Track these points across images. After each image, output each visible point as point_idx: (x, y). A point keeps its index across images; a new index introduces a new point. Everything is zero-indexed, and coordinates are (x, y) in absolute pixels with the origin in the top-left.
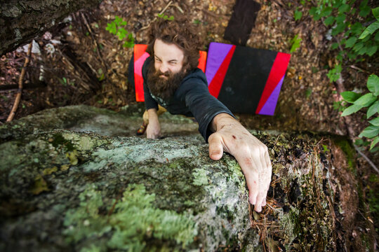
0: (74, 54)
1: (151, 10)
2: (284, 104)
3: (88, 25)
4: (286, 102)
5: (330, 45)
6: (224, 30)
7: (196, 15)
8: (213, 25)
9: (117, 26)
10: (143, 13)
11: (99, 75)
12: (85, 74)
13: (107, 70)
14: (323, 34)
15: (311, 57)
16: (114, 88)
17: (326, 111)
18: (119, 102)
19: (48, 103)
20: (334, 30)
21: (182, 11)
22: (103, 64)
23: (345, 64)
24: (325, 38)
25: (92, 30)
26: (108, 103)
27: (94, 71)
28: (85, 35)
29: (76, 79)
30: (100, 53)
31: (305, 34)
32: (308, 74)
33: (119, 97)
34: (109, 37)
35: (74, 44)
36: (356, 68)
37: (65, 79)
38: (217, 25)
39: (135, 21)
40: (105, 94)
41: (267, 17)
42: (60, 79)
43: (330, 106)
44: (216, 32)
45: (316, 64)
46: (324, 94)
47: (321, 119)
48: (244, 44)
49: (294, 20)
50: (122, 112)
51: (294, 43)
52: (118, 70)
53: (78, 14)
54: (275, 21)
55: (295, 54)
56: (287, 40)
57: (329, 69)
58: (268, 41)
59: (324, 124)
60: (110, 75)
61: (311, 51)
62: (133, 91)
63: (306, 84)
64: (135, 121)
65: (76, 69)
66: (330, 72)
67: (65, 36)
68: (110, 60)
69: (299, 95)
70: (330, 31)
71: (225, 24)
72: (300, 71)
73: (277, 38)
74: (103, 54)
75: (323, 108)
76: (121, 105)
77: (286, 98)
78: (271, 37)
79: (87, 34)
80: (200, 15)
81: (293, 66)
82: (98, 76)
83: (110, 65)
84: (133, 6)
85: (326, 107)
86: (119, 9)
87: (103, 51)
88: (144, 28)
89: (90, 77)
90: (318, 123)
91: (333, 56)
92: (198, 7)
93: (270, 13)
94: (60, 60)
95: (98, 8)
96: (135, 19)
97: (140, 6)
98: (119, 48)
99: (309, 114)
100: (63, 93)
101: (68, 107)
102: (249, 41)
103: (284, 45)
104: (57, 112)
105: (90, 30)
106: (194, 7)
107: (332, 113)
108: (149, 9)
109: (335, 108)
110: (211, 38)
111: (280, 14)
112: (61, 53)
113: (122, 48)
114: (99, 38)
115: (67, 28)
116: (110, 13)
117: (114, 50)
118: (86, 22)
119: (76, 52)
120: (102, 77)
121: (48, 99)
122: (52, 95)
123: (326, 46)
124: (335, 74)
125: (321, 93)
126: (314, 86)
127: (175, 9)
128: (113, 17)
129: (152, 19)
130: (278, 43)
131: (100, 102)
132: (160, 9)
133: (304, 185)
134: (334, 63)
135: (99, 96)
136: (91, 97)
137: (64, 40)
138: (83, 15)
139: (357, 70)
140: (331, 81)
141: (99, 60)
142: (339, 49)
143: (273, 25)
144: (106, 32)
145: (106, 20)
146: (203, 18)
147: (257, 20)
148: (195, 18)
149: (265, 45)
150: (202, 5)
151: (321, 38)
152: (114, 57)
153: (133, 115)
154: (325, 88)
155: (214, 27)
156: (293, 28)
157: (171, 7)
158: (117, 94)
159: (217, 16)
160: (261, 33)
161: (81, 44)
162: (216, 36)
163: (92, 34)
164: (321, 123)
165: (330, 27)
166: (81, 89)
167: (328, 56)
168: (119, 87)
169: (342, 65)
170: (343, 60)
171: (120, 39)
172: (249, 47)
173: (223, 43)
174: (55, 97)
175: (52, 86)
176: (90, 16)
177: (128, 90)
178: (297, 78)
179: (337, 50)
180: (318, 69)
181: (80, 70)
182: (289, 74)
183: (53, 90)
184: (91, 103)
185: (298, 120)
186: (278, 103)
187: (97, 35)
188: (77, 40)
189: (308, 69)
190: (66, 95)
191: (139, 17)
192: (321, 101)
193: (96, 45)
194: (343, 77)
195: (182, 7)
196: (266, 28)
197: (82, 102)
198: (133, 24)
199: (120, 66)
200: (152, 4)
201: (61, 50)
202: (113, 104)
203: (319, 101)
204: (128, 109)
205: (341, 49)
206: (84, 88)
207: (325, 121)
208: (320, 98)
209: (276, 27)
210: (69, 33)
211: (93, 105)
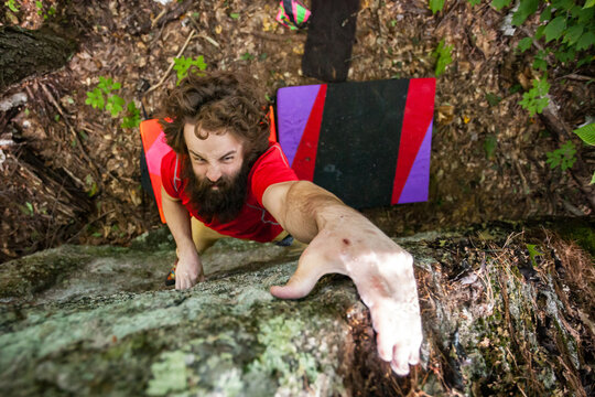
0: (40, 157)
1: (161, 54)
2: (444, 177)
3: (55, 103)
4: (447, 172)
5: (516, 45)
6: (299, 61)
7: (242, 45)
8: (277, 56)
9: (105, 95)
10: (148, 62)
11: (88, 185)
12: (62, 188)
13: (100, 174)
14: (495, 26)
15: (480, 76)
16: (117, 206)
17: (534, 173)
18: (132, 228)
19: (6, 251)
20: (516, 16)
21: (216, 44)
22: (91, 165)
23: (556, 75)
24: (500, 34)
25: (64, 109)
26: (110, 234)
27: (78, 180)
28: (53, 120)
29: (49, 201)
30: (84, 147)
31: (458, 36)
32: (481, 110)
33: (129, 221)
34: (94, 116)
35: (36, 140)
36: (580, 77)
37: (29, 205)
38: (284, 54)
39: (136, 80)
40: (104, 219)
41: (375, 20)
42: (21, 207)
43: (542, 164)
44: (286, 67)
45: (492, 86)
46: (523, 143)
47: (528, 191)
48: (343, 78)
49: (429, 13)
50: (137, 247)
51: (439, 56)
52: (120, 172)
53: (36, 87)
54: (393, 23)
55: (447, 76)
56: (424, 54)
57: (522, 91)
58: (388, 63)
59: (537, 201)
60: (108, 182)
61: (478, 65)
62: (152, 204)
63: (482, 130)
64: (164, 258)
65: (45, 183)
66: (526, 95)
67: (20, 129)
68: (103, 156)
69: (472, 155)
70: (509, 19)
71: (299, 49)
72: (465, 107)
73: (405, 54)
74: (89, 147)
75: (526, 169)
76: (135, 234)
77: (446, 165)
78: (391, 56)
79: (57, 117)
80: (249, 44)
81: (448, 99)
82: (87, 190)
83: (105, 166)
84: (128, 53)
85: (533, 167)
86: (104, 63)
87: (89, 142)
88: (154, 87)
89: (72, 192)
90: (524, 200)
91: (526, 64)
92: (242, 30)
93: (380, 12)
94: (17, 173)
95: (69, 70)
96: (135, 75)
97: (140, 50)
98: (115, 133)
99: (501, 186)
100: (30, 230)
101: (38, 254)
102: (351, 71)
103: (421, 65)
104: (19, 267)
105: (60, 110)
106: (236, 32)
107: (549, 176)
108: (156, 52)
109: (552, 166)
110: (279, 80)
111: (400, 10)
112: (16, 160)
113: (120, 131)
114: (78, 121)
115: (21, 115)
116: (91, 74)
117: (108, 137)
118: (51, 98)
119: (43, 153)
120: (94, 190)
121: (5, 245)
122: (12, 237)
123: (507, 49)
124: (538, 97)
125: (517, 142)
126: (497, 130)
127: (202, 41)
128: (96, 80)
129: (165, 69)
130: (407, 62)
131: (97, 235)
132: (176, 48)
133: (486, 342)
134: (529, 77)
135: (93, 224)
136: (79, 228)
137: (19, 137)
138: (44, 87)
139: (584, 82)
140: (532, 114)
141: (84, 159)
142: (536, 48)
143: (391, 31)
144: (87, 108)
145: (86, 88)
146: (256, 48)
147: (358, 28)
148: (241, 51)
149: (383, 71)
150: (250, 24)
151: (493, 35)
152: (108, 149)
153: (159, 249)
154: (522, 130)
155: (280, 60)
156: (432, 29)
157: (195, 40)
158: (125, 216)
159: (281, 38)
160: (371, 51)
161: (49, 139)
162: (287, 75)
163: (65, 116)
164: (529, 200)
165: (506, 11)
166: (59, 217)
167: (515, 67)
168: (126, 202)
169: (549, 78)
170: (549, 67)
171: (115, 116)
172: (353, 82)
173: (300, 85)
174: (17, 240)
175: (10, 222)
176: (57, 86)
177: (144, 204)
178: (459, 121)
179: (531, 51)
180: (500, 95)
181: (53, 183)
182: (441, 116)
183: (12, 228)
184: (81, 239)
185: (479, 203)
186: (432, 177)
187: (74, 117)
188: (41, 134)
189: (479, 101)
190: (35, 233)
191: (140, 70)
192: (519, 157)
193: (74, 134)
194: (555, 100)
195: (214, 35)
196: (379, 41)
197: (64, 239)
198: (133, 85)
199: (122, 164)
200: (160, 43)
201: (16, 156)
202: (121, 235)
203: (515, 157)
204: (148, 239)
205: (540, 48)
206: (65, 215)
207: (537, 195)
208: (518, 151)
209: (397, 34)
210: (26, 123)
211: (85, 242)
